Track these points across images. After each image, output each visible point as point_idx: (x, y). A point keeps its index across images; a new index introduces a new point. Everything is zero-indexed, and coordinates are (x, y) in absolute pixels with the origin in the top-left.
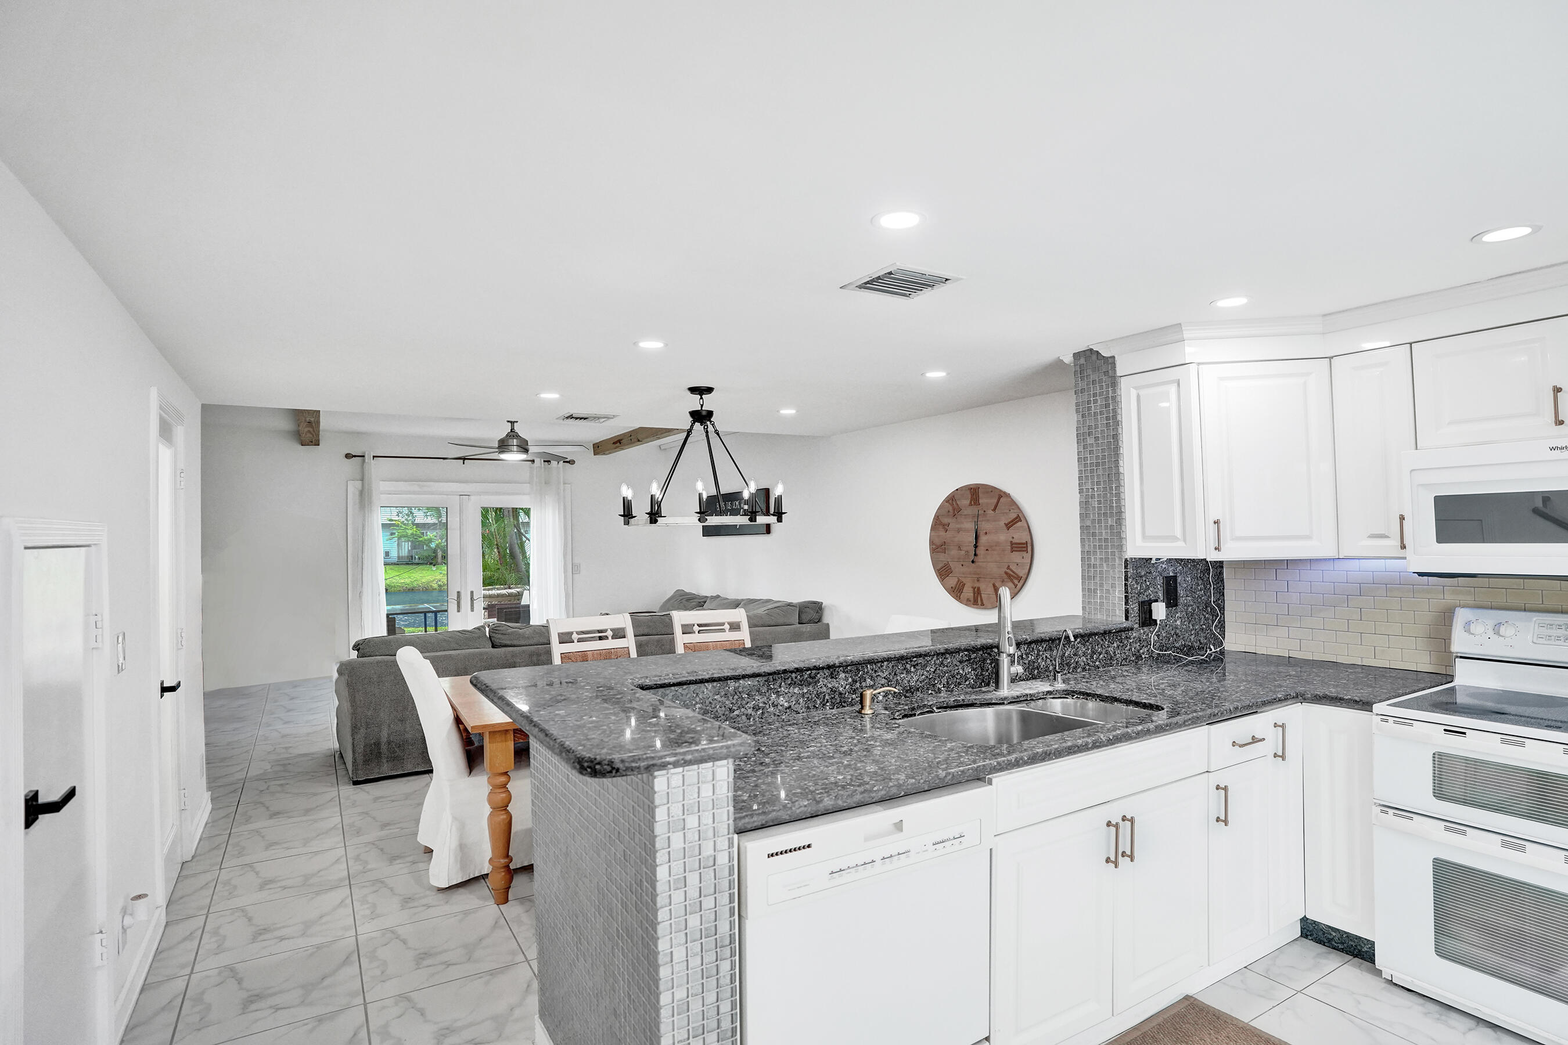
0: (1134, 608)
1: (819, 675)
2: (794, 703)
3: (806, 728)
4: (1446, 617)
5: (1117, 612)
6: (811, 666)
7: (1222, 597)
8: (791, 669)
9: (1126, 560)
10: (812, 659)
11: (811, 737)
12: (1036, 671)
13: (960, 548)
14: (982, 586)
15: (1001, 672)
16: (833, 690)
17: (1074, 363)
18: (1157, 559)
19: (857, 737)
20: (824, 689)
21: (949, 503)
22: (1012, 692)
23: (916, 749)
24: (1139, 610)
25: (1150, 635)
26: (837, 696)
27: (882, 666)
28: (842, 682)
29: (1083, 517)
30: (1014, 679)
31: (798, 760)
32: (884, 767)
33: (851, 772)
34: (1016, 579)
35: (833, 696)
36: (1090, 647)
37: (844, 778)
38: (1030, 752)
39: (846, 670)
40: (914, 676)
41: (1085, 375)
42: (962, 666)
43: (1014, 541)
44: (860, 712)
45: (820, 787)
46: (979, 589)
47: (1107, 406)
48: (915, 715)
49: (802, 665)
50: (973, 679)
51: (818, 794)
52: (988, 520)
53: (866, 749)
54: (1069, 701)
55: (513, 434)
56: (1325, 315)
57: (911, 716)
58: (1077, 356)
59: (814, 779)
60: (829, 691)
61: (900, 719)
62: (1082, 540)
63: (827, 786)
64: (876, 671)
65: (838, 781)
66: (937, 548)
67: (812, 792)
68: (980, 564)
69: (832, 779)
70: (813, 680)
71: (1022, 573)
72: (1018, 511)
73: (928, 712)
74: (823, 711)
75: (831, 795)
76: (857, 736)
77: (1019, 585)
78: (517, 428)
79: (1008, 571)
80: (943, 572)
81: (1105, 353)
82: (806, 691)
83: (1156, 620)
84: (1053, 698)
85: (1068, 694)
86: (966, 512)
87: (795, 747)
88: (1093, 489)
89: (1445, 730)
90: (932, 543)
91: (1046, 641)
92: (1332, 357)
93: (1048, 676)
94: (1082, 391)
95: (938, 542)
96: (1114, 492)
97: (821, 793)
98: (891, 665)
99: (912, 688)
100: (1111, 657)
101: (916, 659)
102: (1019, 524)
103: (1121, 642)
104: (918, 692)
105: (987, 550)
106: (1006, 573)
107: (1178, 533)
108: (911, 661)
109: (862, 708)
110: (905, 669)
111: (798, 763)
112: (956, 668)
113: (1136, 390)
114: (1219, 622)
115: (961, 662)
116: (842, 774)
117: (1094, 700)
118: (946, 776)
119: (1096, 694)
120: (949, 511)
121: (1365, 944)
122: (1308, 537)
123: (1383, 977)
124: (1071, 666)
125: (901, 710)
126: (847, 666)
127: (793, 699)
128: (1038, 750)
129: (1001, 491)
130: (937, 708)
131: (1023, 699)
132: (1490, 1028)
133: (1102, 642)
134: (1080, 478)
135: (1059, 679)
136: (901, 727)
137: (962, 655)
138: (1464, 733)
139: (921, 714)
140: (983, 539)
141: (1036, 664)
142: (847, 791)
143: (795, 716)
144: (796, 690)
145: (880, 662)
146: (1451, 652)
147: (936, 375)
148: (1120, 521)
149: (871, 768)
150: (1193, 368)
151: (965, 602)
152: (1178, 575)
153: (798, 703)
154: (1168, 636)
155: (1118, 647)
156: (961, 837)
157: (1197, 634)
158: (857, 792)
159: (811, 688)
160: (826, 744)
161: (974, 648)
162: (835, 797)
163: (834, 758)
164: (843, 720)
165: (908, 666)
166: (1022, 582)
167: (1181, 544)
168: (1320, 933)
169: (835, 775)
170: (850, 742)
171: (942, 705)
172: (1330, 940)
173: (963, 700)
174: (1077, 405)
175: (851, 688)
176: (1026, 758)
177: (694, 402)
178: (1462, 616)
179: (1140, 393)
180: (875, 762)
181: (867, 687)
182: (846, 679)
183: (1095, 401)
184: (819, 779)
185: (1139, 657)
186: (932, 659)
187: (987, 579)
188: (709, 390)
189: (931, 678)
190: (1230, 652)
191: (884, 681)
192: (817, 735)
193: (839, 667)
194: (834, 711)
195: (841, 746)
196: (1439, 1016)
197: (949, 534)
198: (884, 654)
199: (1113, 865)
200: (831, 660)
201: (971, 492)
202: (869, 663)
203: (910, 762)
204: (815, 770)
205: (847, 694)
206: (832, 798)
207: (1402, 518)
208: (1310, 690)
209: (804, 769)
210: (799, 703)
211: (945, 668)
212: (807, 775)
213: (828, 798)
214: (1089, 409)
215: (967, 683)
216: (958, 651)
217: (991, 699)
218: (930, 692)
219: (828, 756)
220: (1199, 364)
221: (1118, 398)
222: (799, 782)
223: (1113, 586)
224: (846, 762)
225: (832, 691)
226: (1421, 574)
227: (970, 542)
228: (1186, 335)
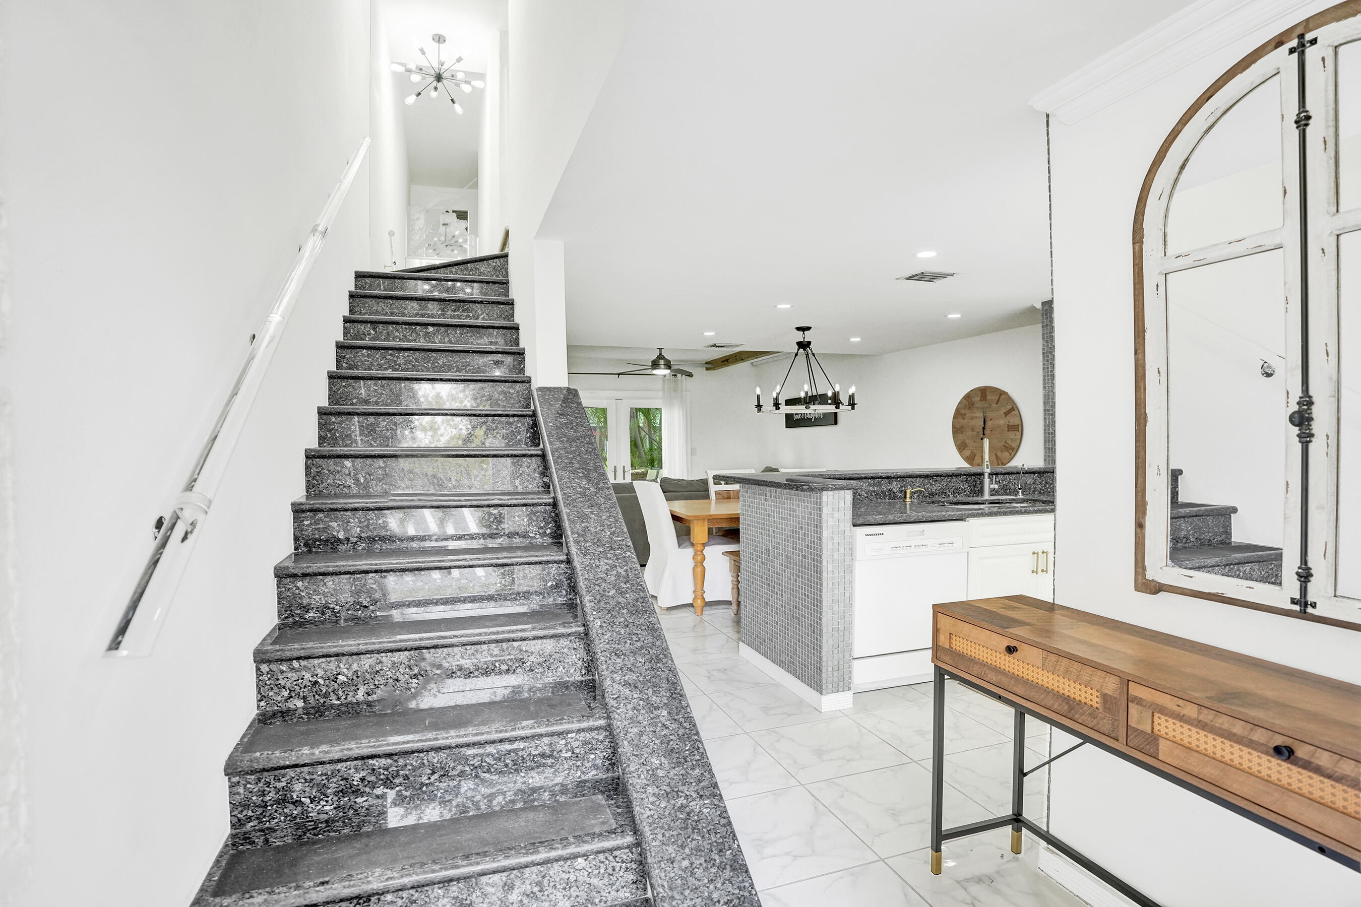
1: (883, 481)
2: (869, 495)
6: (879, 476)
8: (869, 477)
13: (973, 430)
15: (984, 487)
16: (890, 490)
17: (1041, 307)
20: (885, 489)
21: (966, 400)
22: (989, 498)
26: (892, 493)
27: (917, 480)
28: (895, 486)
34: (1011, 449)
35: (889, 493)
39: (897, 479)
40: (934, 486)
41: (1045, 315)
42: (962, 483)
43: (1010, 424)
44: (904, 501)
49: (874, 476)
52: (992, 411)
54: (1025, 504)
55: (661, 357)
58: (1043, 304)
60: (888, 490)
64: (913, 481)
66: (956, 431)
70: (880, 484)
71: (1014, 445)
72: (1013, 404)
74: (884, 500)
77: (1013, 454)
78: (663, 353)
79: (1005, 444)
80: (961, 447)
82: (876, 489)
86: (977, 406)
90: (954, 427)
94: (1044, 327)
95: (958, 426)
98: (922, 479)
99: (934, 493)
101: (935, 477)
102: (1014, 412)
104: (936, 495)
105: (991, 430)
106: (1004, 446)
108: (933, 478)
109: (905, 499)
112: (959, 484)
115: (962, 481)
120: (965, 407)
126: (897, 477)
129: (1001, 391)
137: (963, 477)
140: (989, 424)
144: (871, 488)
145: (916, 477)
147: (954, 316)
159: (878, 487)
161: (969, 474)
164: (895, 506)
165: (931, 481)
166: (1015, 451)
173: (962, 500)
174: (1043, 334)
175: (899, 489)
177: (799, 336)
182: (897, 484)
186: (945, 478)
188: (809, 328)
189: (944, 489)
193: (894, 477)
194: (890, 501)
197: (966, 421)
198: (918, 474)
200: (889, 474)
201: (981, 392)
202: (910, 478)
205: (897, 492)
210: (872, 495)
211: (952, 484)
215: (966, 491)
216: (960, 475)
218: (944, 496)
227: (980, 425)
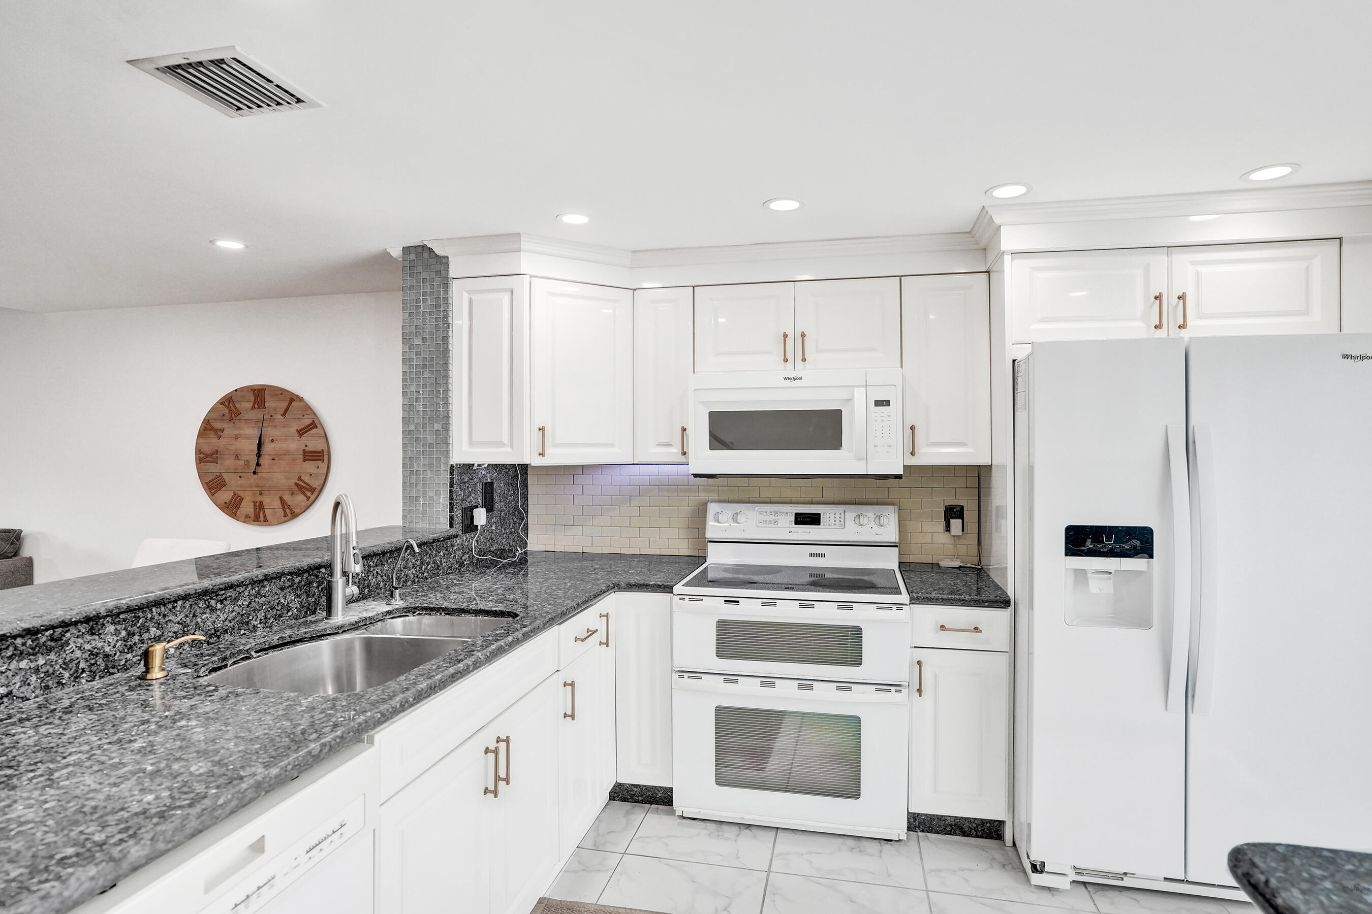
0: (458, 513)
1: (68, 635)
2: (18, 684)
3: (50, 723)
4: (701, 512)
5: (442, 519)
6: (55, 622)
7: (526, 502)
8: (16, 632)
9: (452, 466)
10: (57, 610)
11: (66, 737)
12: (367, 590)
13: (237, 457)
14: (266, 500)
15: (334, 596)
17: (403, 258)
18: (479, 465)
19: (154, 720)
20: (78, 653)
21: (225, 406)
22: (348, 618)
23: (260, 719)
24: (462, 517)
25: (471, 541)
26: (101, 660)
27: (174, 607)
28: (110, 639)
29: (406, 421)
30: (351, 601)
31: (50, 786)
32: (220, 760)
33: (167, 783)
34: (309, 490)
35: (93, 662)
36: (419, 558)
37: (157, 798)
38: (414, 690)
39: (117, 620)
40: (221, 615)
41: (415, 271)
42: (283, 593)
43: (307, 449)
44: (143, 678)
45: (115, 829)
46: (261, 503)
47: (437, 306)
48: (226, 666)
49: (36, 623)
50: (296, 608)
51: (116, 845)
52: (275, 427)
53: (178, 735)
54: (411, 618)
56: (634, 252)
57: (220, 668)
58: (406, 250)
59: (96, 816)
60: (86, 655)
61: (206, 675)
62: (405, 446)
63: (128, 824)
64: (164, 616)
65: (147, 806)
66: (204, 458)
67: (101, 845)
68: (265, 475)
69: (135, 808)
70: (59, 643)
71: (315, 483)
72: (313, 416)
73: (243, 659)
74: (75, 688)
75: (142, 839)
76: (153, 716)
77: (313, 497)
79: (300, 482)
80: (213, 486)
81: (439, 251)
82: (43, 662)
83: (477, 526)
84: (391, 618)
85: (409, 611)
86: (247, 417)
87: (36, 763)
88: (419, 392)
89: (725, 601)
90: (199, 451)
91: (378, 555)
92: (635, 290)
93: (379, 594)
94: (411, 288)
95: (207, 450)
96: (441, 396)
97: (122, 841)
98: (188, 604)
99: (218, 631)
100: (438, 566)
101: (224, 592)
102: (314, 431)
103: (447, 550)
104: (226, 635)
105: (273, 459)
106: (296, 484)
107: (506, 439)
108: (217, 596)
109: (148, 670)
110: (208, 607)
111: (52, 792)
112: (277, 597)
113: (469, 294)
114: (524, 525)
115: (282, 589)
116: (151, 791)
117: (438, 614)
118: (321, 751)
119: (441, 608)
120: (224, 415)
121: (659, 791)
122: (612, 445)
123: (678, 813)
124: (402, 580)
125: (208, 664)
126: (118, 614)
127: (17, 679)
128: (421, 686)
129: (293, 394)
130: (256, 652)
131: (362, 624)
132: (747, 828)
133: (430, 552)
134: (404, 380)
135: (397, 596)
136: (220, 689)
137: (284, 581)
138: (738, 602)
139: (235, 663)
140: (268, 448)
141: (366, 582)
142: (172, 822)
143: (21, 705)
144: (24, 664)
145: (172, 601)
146: (706, 538)
147: (230, 245)
148: (446, 427)
149: (200, 767)
150: (526, 278)
151: (243, 519)
152: (495, 481)
153: (26, 683)
154: (485, 541)
155: (444, 554)
156: (342, 826)
157: (508, 538)
158: (191, 817)
159: (52, 656)
160: (100, 743)
161: (299, 570)
162: (152, 839)
163: (124, 765)
164: (117, 695)
165: (213, 602)
166: (316, 493)
167: (508, 449)
168: (625, 793)
169: (138, 798)
170: (144, 731)
171: (263, 646)
172: (632, 796)
173: (290, 636)
175: (126, 646)
176: (411, 700)
178: (713, 508)
179: (473, 298)
180: (203, 754)
181: (150, 639)
182: (117, 633)
183: (425, 301)
184: (106, 815)
185: (461, 564)
186: (246, 589)
187: (272, 492)
189: (244, 615)
190: (533, 553)
191: (177, 627)
192: (77, 731)
193: (107, 616)
194: (97, 684)
195: (130, 741)
196: (717, 833)
197: (223, 441)
198: (180, 591)
199: (493, 795)
200: (92, 608)
201: (254, 394)
202: (155, 606)
203: (260, 741)
204: (93, 798)
205: (118, 653)
206: (145, 844)
207: (684, 430)
208: (623, 579)
209: (68, 802)
210: (29, 684)
211: (263, 599)
212: (80, 811)
213: (137, 848)
214: (418, 307)
215: (290, 614)
216: (279, 575)
217: (325, 630)
218: (242, 632)
219: (111, 765)
220: (531, 276)
221: (450, 301)
222: (65, 832)
223: (437, 493)
224: (149, 768)
225: (92, 653)
226: (696, 476)
227: (252, 451)
228: (524, 246)
